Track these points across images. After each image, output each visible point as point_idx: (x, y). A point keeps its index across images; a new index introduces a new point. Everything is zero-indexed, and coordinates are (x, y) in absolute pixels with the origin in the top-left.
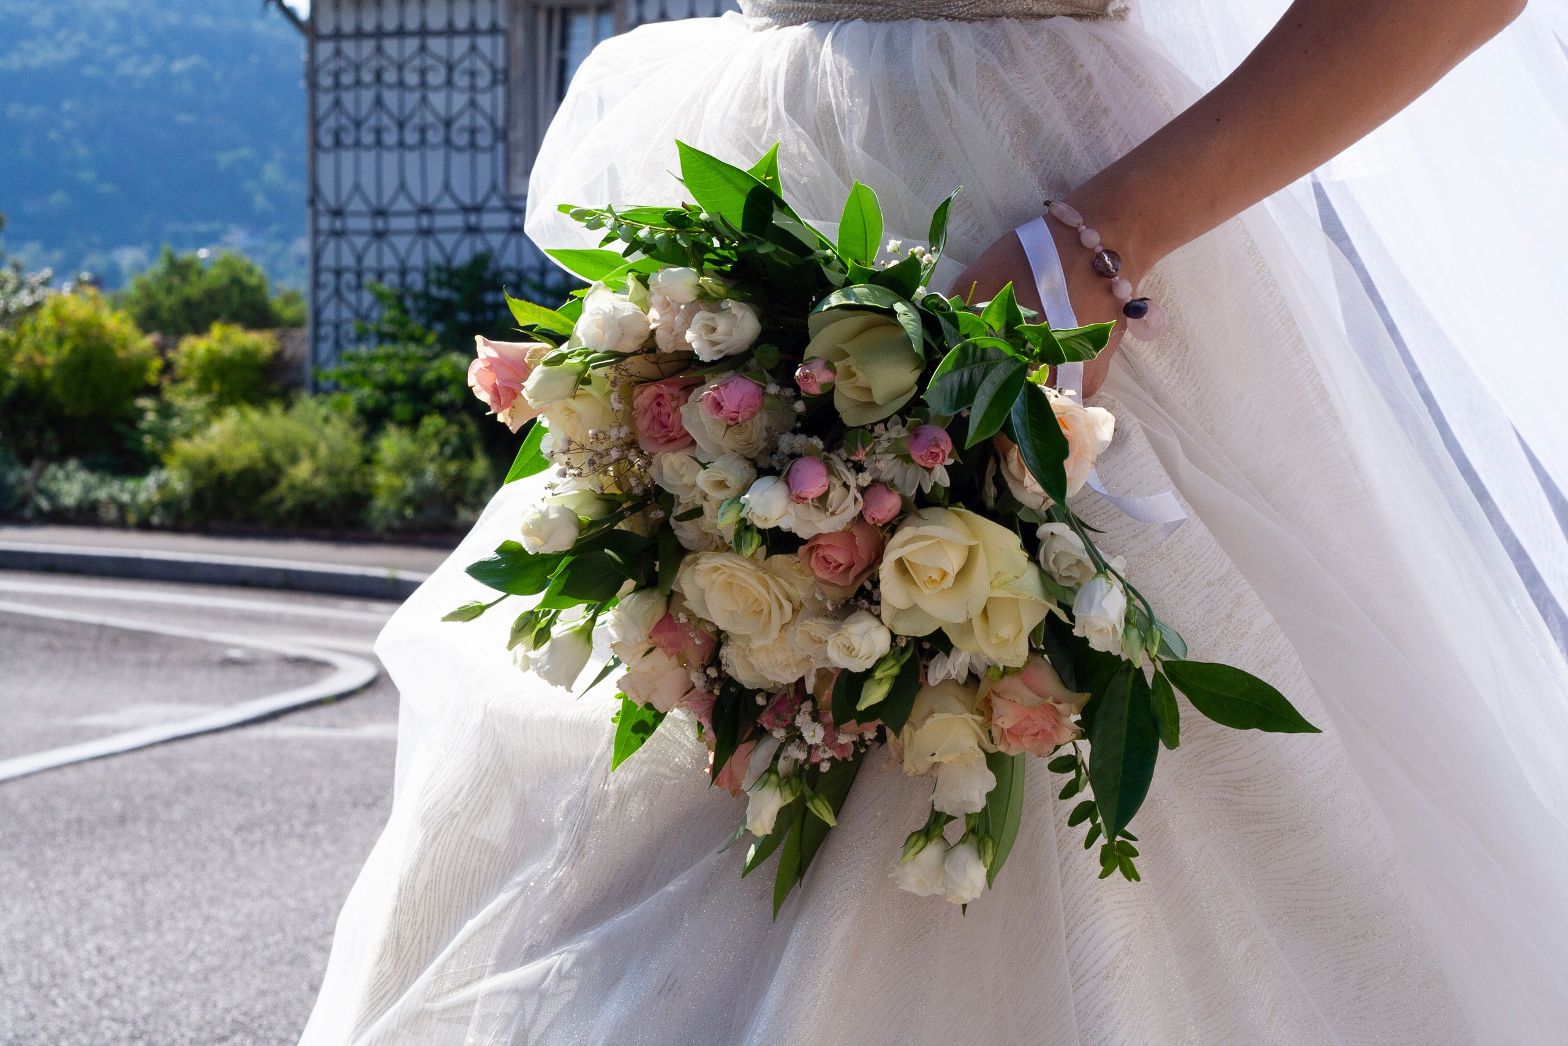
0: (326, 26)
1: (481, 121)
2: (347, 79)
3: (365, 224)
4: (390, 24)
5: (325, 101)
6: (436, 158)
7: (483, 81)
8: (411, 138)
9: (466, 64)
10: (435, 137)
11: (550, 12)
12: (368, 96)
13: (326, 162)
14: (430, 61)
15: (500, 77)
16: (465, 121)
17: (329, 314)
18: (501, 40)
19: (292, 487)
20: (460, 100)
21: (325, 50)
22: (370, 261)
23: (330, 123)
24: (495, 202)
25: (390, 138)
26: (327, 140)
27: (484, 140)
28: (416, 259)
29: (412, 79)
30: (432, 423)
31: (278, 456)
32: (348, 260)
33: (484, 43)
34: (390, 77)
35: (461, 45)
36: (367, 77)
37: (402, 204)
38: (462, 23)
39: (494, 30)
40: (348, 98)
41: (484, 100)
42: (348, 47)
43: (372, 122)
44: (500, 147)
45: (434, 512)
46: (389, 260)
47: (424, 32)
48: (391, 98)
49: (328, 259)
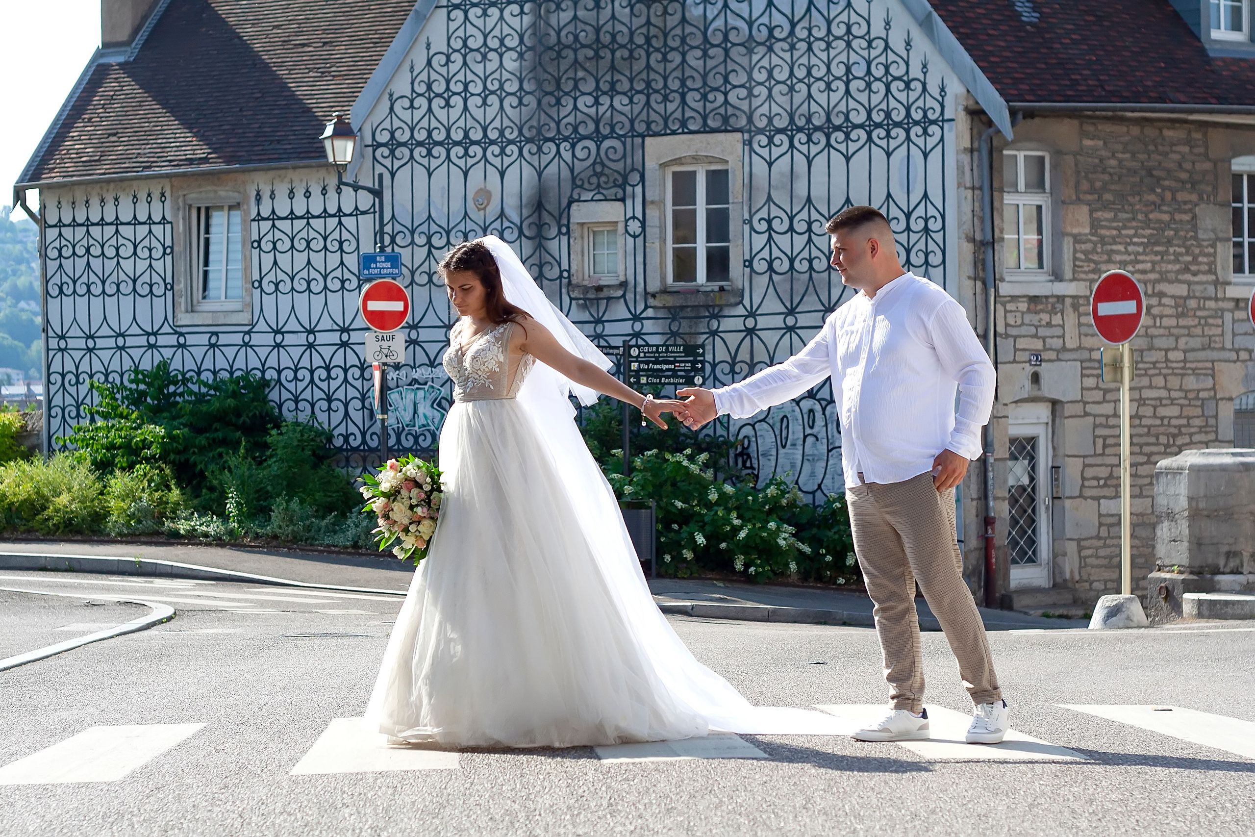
0: (52, 220)
1: (156, 278)
2: (67, 252)
3: (81, 343)
4: (95, 218)
5: (52, 266)
6: (127, 302)
7: (157, 254)
8: (110, 289)
9: (146, 243)
10: (126, 288)
11: (199, 209)
12: (81, 263)
13: (54, 305)
14: (121, 241)
15: (168, 251)
16: (146, 278)
17: (57, 400)
18: (168, 227)
19: (57, 511)
20: (142, 265)
21: (52, 233)
22: (84, 367)
23: (56, 279)
24: (166, 329)
25: (96, 289)
26: (55, 291)
27: (158, 290)
28: (115, 366)
29: (110, 252)
30: (140, 469)
31: (45, 491)
32: (70, 366)
33: (157, 230)
34: (96, 251)
35: (143, 230)
36: (80, 251)
37: (105, 331)
38: (142, 217)
39: (164, 221)
40: (67, 264)
41: (158, 265)
42: (67, 232)
43: (84, 279)
44: (169, 294)
45: (148, 523)
46: (97, 366)
47: (117, 222)
48: (96, 264)
49: (56, 366)
